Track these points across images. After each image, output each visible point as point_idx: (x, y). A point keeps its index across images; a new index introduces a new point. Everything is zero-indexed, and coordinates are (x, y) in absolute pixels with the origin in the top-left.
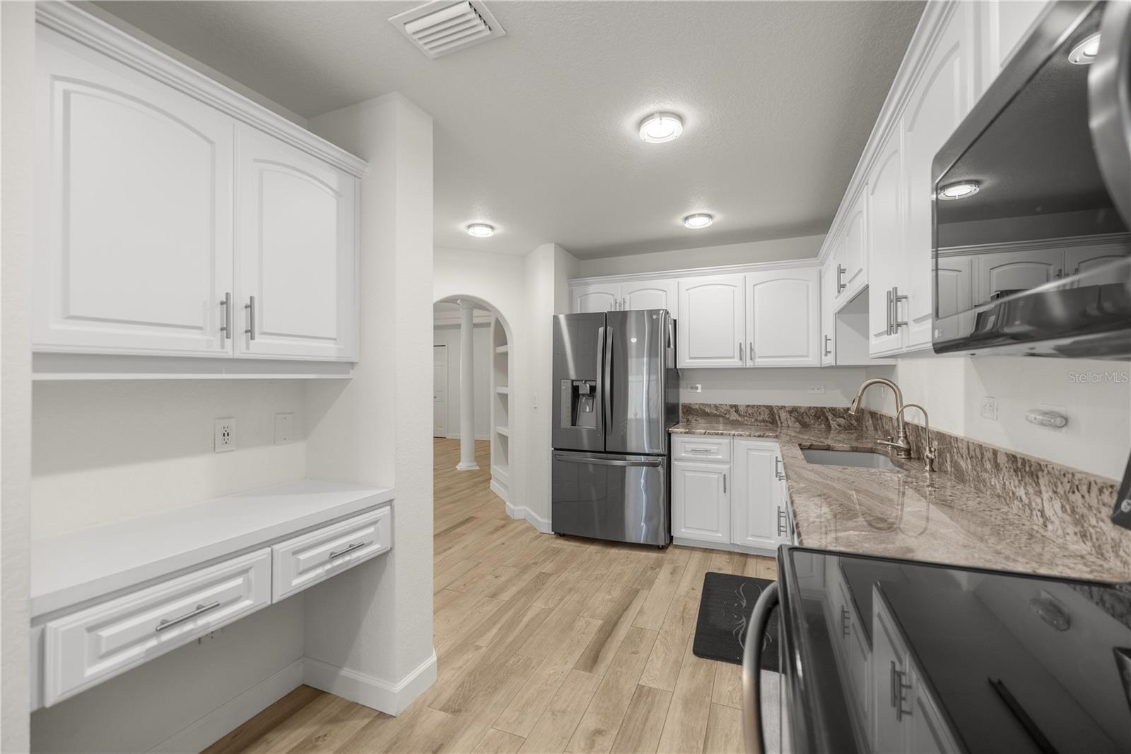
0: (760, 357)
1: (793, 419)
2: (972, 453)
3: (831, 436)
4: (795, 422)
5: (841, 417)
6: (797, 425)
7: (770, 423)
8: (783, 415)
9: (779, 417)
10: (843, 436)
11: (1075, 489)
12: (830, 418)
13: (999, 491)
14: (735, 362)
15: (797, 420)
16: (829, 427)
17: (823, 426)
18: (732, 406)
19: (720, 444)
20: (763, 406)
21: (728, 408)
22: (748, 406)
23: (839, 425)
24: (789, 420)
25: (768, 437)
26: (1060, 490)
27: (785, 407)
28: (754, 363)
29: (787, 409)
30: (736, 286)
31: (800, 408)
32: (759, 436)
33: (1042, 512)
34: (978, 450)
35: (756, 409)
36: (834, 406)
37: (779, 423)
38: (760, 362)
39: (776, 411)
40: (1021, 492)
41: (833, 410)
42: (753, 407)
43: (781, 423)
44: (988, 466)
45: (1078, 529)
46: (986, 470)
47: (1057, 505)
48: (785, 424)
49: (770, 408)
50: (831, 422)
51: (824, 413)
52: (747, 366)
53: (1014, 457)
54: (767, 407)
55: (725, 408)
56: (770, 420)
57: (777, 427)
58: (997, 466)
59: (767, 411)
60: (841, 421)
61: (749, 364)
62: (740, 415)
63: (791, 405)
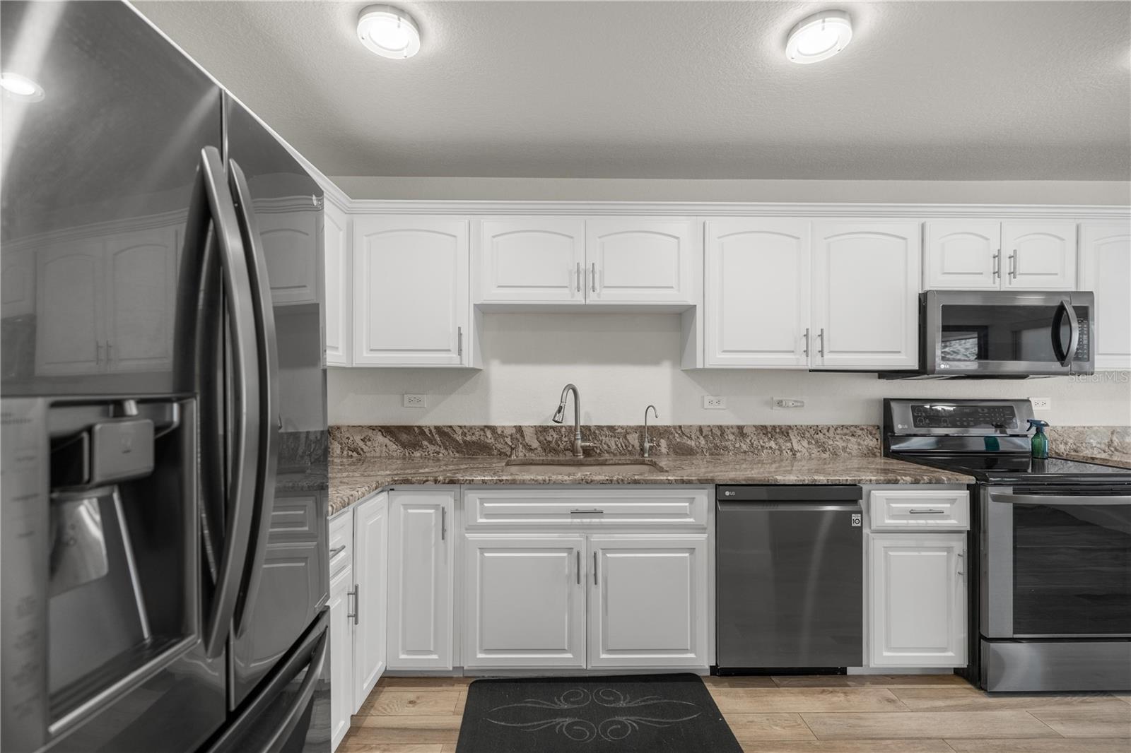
2: (707, 433)
11: (818, 432)
26: (807, 435)
33: (792, 449)
40: (770, 444)
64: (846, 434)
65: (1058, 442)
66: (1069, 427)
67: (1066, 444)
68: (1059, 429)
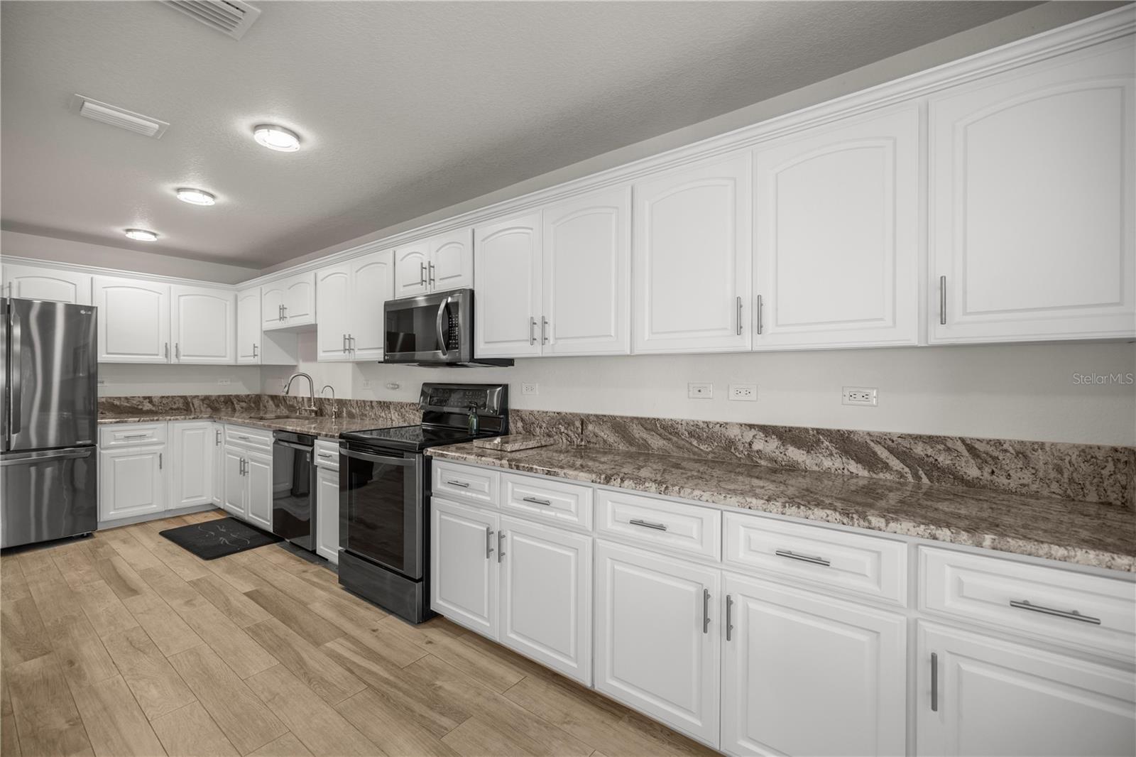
0: (184, 356)
1: (205, 406)
2: (359, 405)
3: (236, 415)
4: (207, 408)
5: (242, 402)
6: (209, 409)
7: (185, 410)
8: (196, 402)
9: (193, 404)
10: (244, 415)
11: (402, 407)
12: (235, 403)
13: (373, 416)
14: (160, 359)
15: (209, 406)
16: (234, 410)
17: (230, 409)
18: (145, 398)
19: (155, 428)
20: (178, 396)
21: (141, 400)
22: (163, 397)
23: (242, 408)
24: (202, 407)
25: (201, 418)
26: (398, 409)
27: (198, 396)
28: (179, 360)
29: (200, 398)
30: (161, 294)
31: (211, 396)
32: (194, 418)
33: (391, 419)
34: (362, 403)
35: (171, 399)
36: (239, 394)
37: (193, 409)
38: (184, 360)
39: (190, 400)
40: (383, 414)
41: (237, 397)
42: (168, 397)
43: (195, 409)
44: (368, 408)
45: (403, 420)
46: (367, 410)
47: (396, 414)
48: (198, 410)
49: (185, 398)
50: (236, 405)
51: (231, 399)
52: (172, 363)
53: (380, 402)
54: (181, 397)
55: (138, 399)
56: (184, 407)
57: (191, 412)
58: (372, 407)
59: (181, 401)
60: (244, 404)
61: (174, 361)
62: (154, 405)
63: (203, 394)
64: (414, 410)
65: (535, 426)
66: (543, 412)
67: (541, 428)
68: (536, 413)
